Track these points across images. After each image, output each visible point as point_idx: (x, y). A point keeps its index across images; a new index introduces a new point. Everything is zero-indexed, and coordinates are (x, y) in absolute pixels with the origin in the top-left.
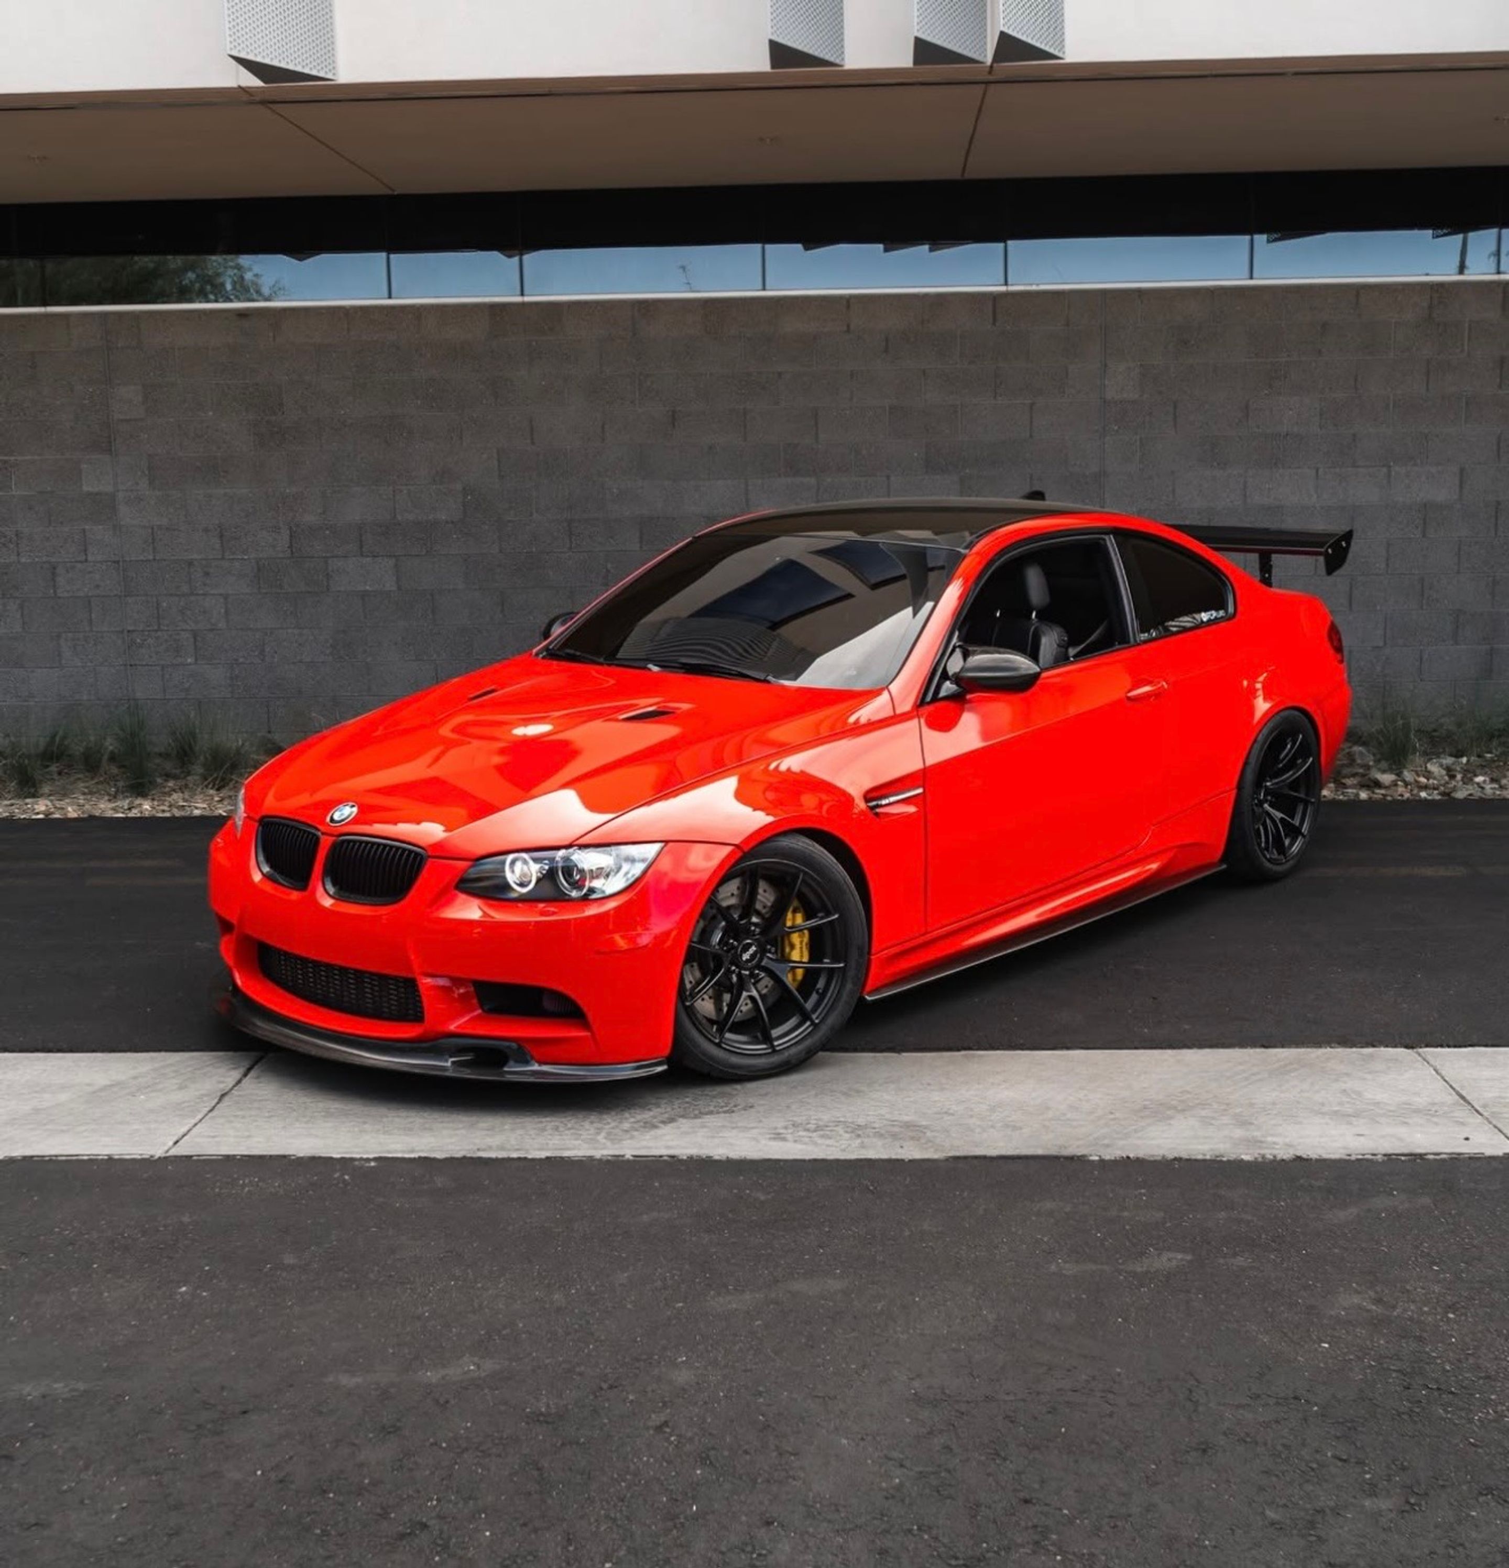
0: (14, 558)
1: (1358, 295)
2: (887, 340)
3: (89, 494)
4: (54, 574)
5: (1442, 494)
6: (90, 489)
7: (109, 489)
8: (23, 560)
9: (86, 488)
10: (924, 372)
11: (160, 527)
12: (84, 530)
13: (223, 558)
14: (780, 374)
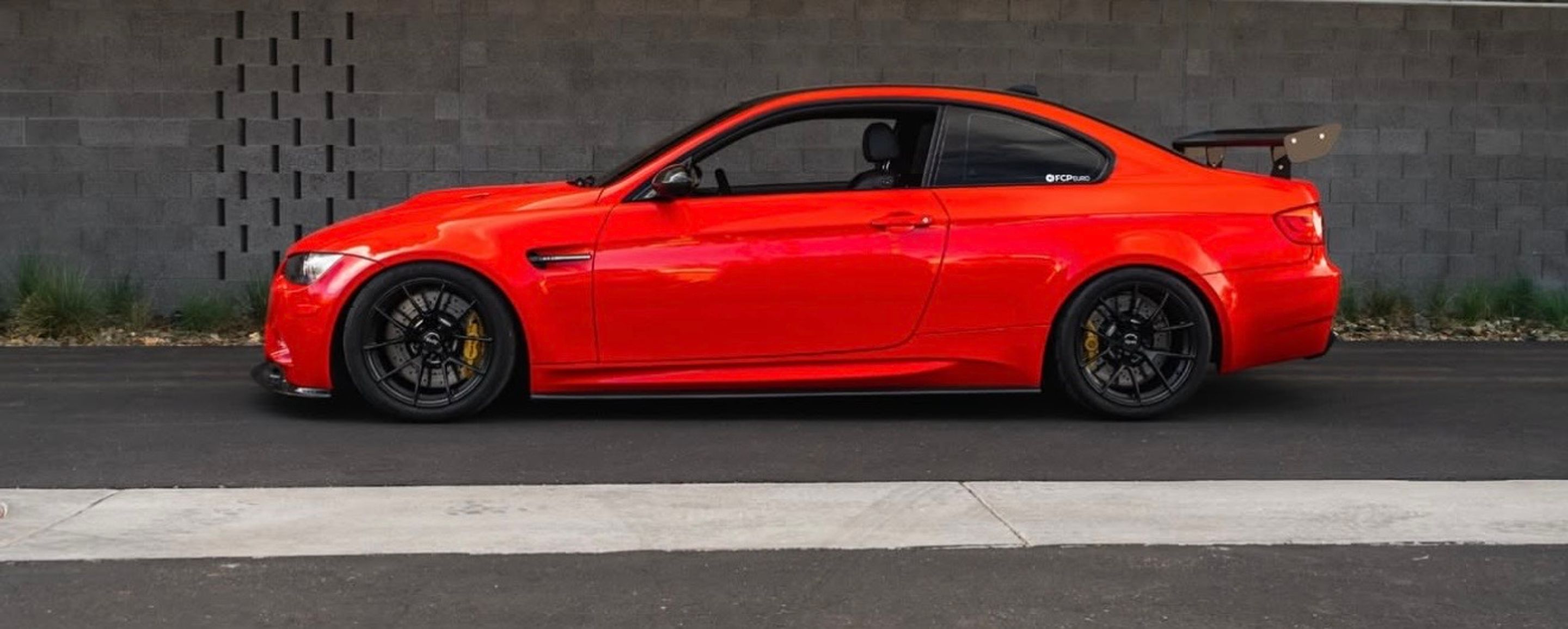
0: (377, 168)
1: (1357, 9)
2: (1035, 29)
3: (440, 121)
4: (408, 181)
5: (1414, 147)
6: (441, 118)
7: (457, 118)
8: (385, 169)
9: (437, 117)
10: (1061, 51)
11: (492, 147)
12: (434, 149)
13: (541, 172)
14: (960, 50)
